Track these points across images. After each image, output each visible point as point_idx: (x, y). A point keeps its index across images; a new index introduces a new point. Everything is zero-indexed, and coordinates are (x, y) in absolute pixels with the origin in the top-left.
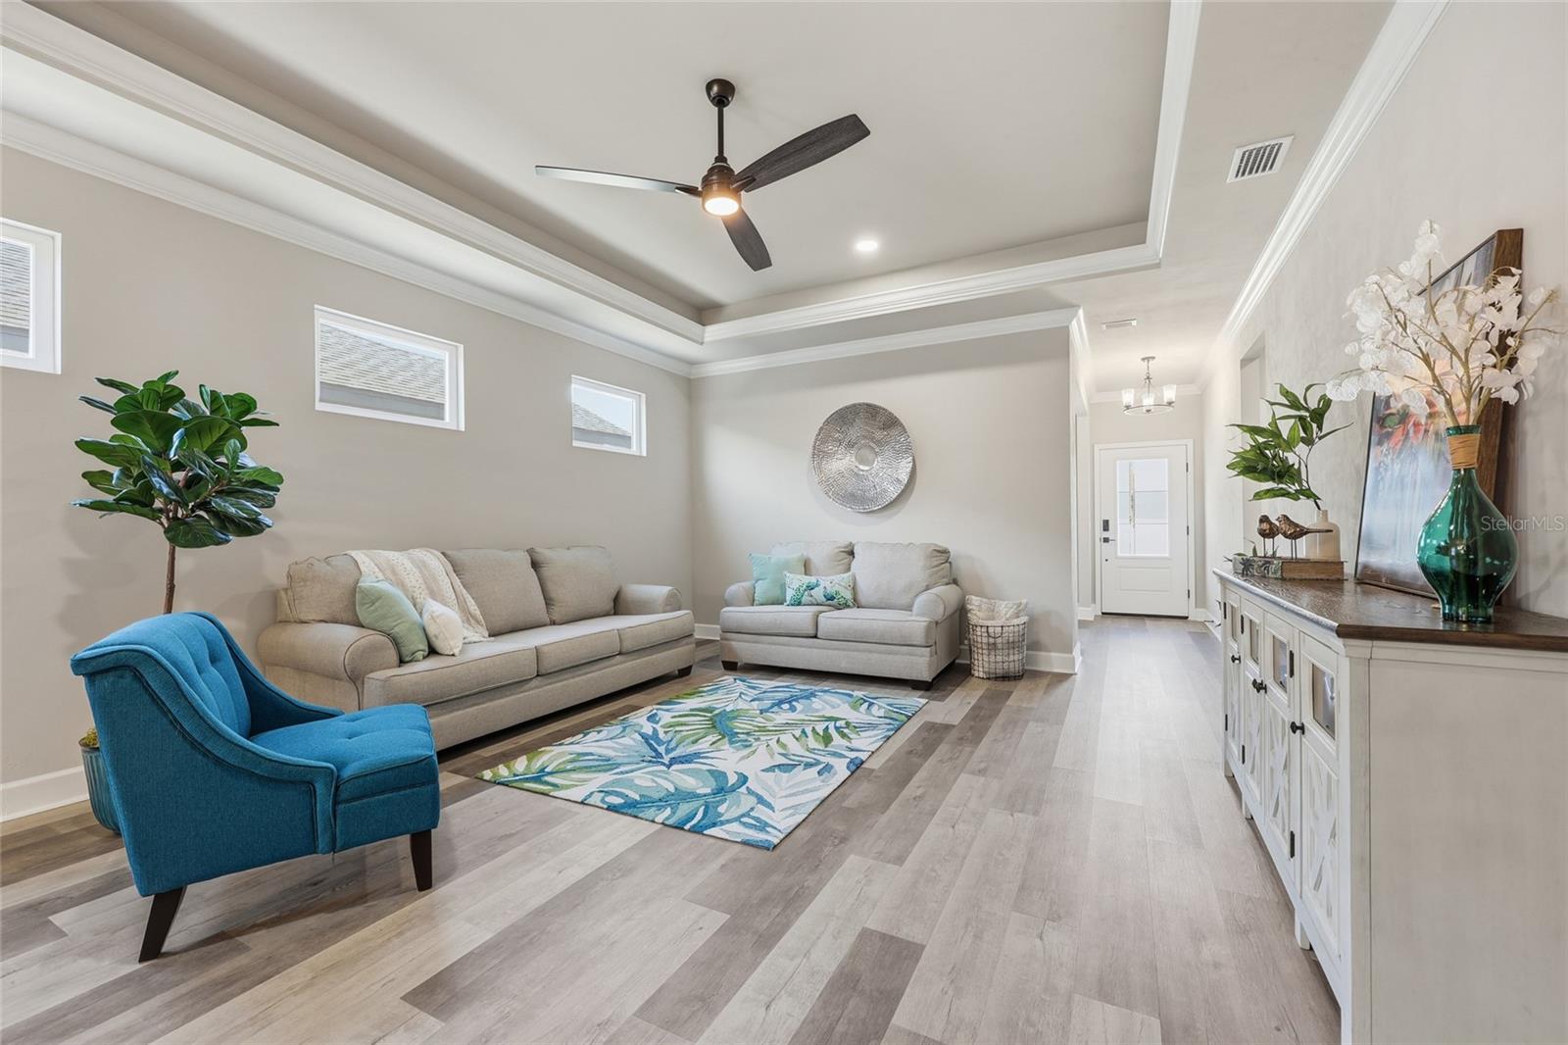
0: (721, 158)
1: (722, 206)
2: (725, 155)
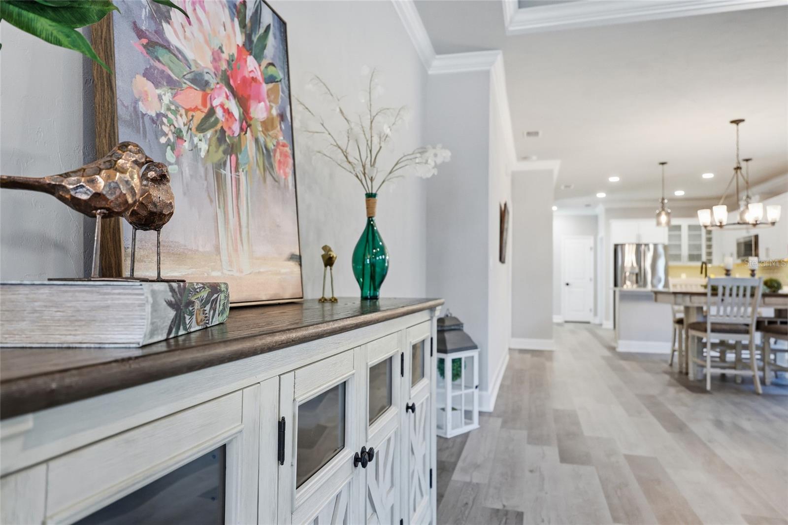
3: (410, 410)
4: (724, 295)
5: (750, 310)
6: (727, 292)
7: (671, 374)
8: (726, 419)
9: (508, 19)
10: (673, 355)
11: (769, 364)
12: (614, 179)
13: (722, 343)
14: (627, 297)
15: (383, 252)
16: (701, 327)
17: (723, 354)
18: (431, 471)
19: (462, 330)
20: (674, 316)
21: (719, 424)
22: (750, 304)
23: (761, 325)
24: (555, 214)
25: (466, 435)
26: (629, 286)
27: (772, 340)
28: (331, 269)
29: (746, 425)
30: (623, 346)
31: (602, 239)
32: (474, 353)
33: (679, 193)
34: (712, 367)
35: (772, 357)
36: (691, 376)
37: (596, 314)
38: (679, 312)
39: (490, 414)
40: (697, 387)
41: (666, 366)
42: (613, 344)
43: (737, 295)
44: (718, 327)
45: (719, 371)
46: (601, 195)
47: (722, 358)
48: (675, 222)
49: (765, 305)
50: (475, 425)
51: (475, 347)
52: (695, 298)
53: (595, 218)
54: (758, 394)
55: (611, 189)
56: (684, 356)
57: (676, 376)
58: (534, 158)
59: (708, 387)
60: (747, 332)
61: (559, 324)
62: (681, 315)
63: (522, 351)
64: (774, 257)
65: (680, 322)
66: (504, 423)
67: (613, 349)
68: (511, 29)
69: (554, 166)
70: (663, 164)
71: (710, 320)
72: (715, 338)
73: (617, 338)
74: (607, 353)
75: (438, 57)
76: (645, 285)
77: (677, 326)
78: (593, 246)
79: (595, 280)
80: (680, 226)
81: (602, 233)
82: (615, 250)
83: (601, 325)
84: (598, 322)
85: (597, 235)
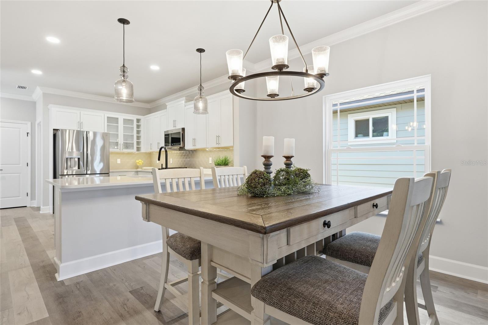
78: (29, 131)
79: (32, 165)
80: (118, 119)
81: (39, 118)
82: (55, 136)
83: (38, 209)
84: (35, 206)
85: (35, 120)
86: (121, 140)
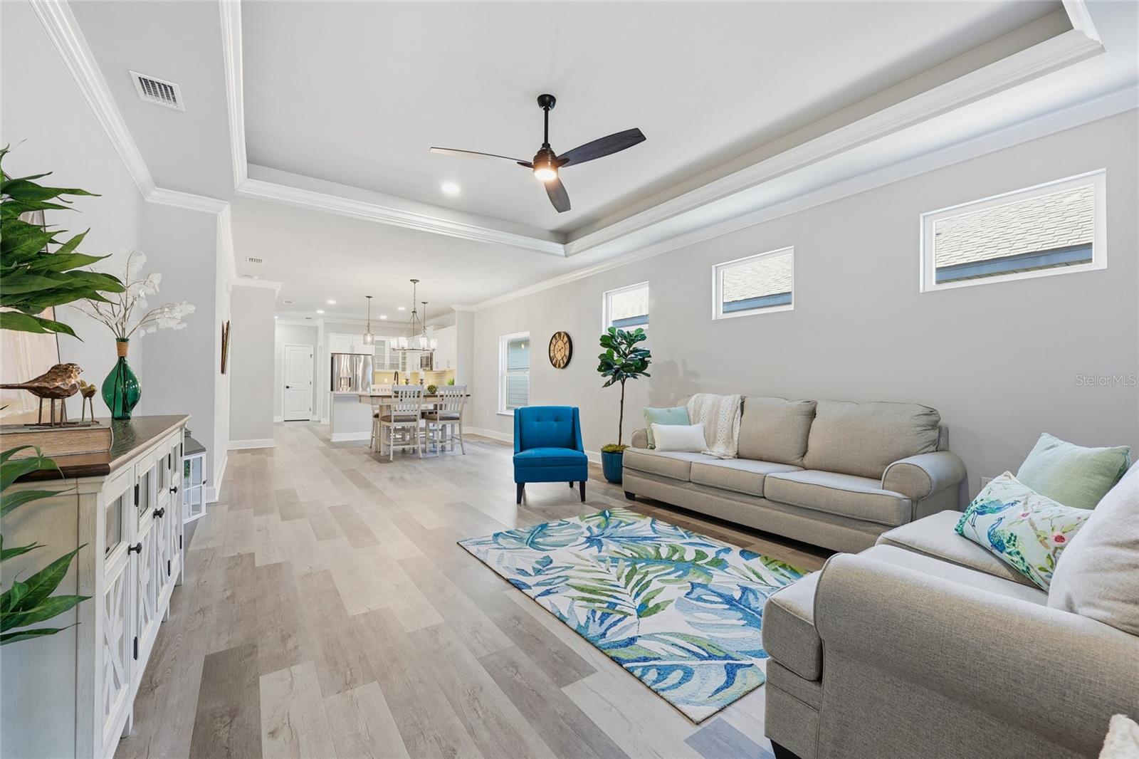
0: (546, 145)
1: (546, 174)
2: (549, 142)
3: (173, 492)
4: (402, 396)
5: (417, 406)
6: (404, 395)
7: (370, 454)
8: (397, 476)
9: (238, 183)
10: (372, 440)
11: (429, 439)
12: (331, 302)
13: (403, 428)
14: (338, 399)
15: (135, 382)
16: (387, 418)
17: (403, 435)
18: (181, 536)
19: (190, 437)
20: (374, 412)
21: (392, 479)
22: (417, 402)
23: (423, 415)
24: (276, 322)
25: (196, 522)
26: (345, 390)
27: (431, 425)
28: (90, 400)
29: (407, 476)
30: (337, 438)
31: (321, 348)
32: (203, 455)
33: (383, 317)
34: (394, 445)
35: (431, 434)
36: (382, 454)
37: (314, 413)
38: (376, 409)
39: (215, 504)
40: (384, 460)
41: (367, 449)
42: (329, 437)
43: (414, 396)
44: (398, 418)
45: (400, 448)
46: (320, 312)
47: (403, 439)
48: (377, 338)
49: (426, 402)
50: (204, 513)
51: (203, 450)
52: (385, 400)
53: (316, 329)
54: (420, 458)
55: (329, 309)
56: (378, 439)
57: (373, 455)
58: (256, 277)
59: (391, 459)
60: (415, 420)
61: (278, 424)
62: (377, 412)
63: (240, 451)
64: (441, 369)
65: (377, 416)
66: (230, 509)
67: (328, 441)
68: (239, 190)
69: (277, 286)
70: (369, 297)
71: (394, 413)
72: (399, 425)
73: (332, 431)
74: (322, 444)
75: (157, 188)
76: (356, 389)
77: (375, 419)
78: (312, 353)
79: (314, 383)
80: (384, 341)
81: (321, 343)
82: (332, 358)
83: (320, 421)
84: (317, 419)
85: (317, 344)
86: (387, 362)
